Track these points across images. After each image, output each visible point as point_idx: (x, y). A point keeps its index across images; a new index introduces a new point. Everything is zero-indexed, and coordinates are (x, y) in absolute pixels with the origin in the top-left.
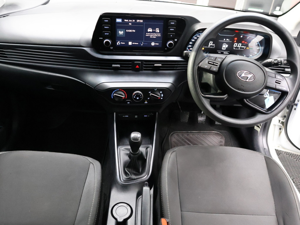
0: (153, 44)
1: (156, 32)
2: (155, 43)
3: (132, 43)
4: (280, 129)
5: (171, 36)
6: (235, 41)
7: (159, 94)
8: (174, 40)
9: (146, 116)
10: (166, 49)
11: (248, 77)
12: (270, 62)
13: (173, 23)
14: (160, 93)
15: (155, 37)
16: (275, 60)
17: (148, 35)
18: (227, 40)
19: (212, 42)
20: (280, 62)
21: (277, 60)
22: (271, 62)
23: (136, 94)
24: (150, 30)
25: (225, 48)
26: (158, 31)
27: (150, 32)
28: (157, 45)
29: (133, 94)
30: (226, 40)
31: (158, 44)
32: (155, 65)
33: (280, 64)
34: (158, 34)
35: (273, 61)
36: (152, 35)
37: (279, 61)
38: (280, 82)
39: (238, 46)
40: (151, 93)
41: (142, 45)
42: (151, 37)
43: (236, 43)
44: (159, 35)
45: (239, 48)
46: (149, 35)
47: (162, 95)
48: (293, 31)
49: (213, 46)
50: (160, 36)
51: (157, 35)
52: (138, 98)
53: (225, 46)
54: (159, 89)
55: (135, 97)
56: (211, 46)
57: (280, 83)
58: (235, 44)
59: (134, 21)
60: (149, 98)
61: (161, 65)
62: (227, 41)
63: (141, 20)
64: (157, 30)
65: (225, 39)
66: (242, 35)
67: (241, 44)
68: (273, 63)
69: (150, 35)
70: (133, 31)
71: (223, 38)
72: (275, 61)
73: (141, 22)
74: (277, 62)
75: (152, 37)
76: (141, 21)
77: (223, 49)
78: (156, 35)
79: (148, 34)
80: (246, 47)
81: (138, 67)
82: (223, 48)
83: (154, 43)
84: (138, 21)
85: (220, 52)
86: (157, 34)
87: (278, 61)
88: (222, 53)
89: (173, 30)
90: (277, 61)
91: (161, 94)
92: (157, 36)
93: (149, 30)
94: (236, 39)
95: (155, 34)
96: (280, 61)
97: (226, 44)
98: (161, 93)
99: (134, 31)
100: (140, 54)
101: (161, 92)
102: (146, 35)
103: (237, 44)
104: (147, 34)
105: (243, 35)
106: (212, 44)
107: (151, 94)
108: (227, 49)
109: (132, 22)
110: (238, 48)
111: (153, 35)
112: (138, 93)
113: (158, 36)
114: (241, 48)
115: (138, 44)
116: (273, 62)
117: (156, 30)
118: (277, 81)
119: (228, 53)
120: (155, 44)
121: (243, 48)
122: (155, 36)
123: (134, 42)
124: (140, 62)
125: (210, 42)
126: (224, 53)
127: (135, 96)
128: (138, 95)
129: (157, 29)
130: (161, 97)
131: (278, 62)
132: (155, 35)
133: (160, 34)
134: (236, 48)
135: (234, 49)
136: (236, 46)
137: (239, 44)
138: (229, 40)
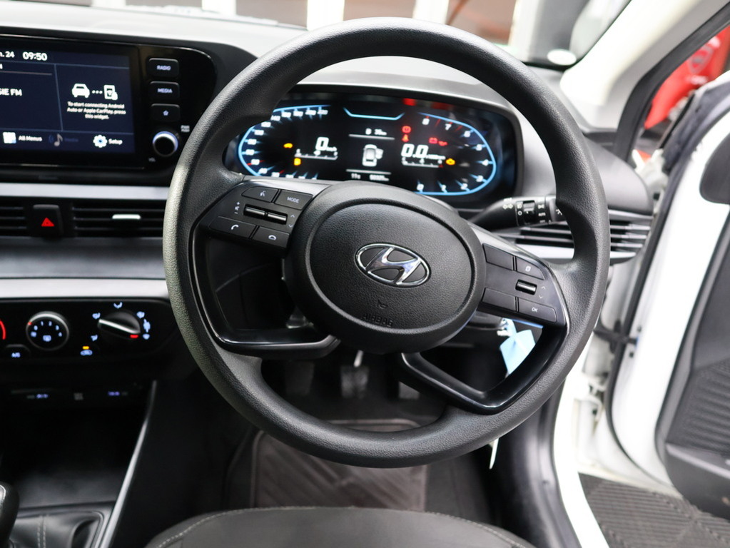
0: (100, 141)
1: (106, 97)
2: (107, 139)
3: (17, 137)
4: (595, 412)
5: (166, 113)
6: (406, 138)
7: (136, 323)
8: (179, 129)
9: (117, 394)
10: (152, 160)
11: (401, 270)
12: (508, 209)
13: (168, 68)
14: (137, 318)
15: (106, 117)
16: (525, 202)
17: (78, 108)
18: (378, 132)
19: (326, 140)
20: (542, 210)
21: (533, 201)
22: (514, 208)
23: (37, 322)
24: (80, 90)
25: (372, 161)
26: (115, 97)
27: (81, 99)
28: (117, 145)
29: (29, 324)
30: (373, 134)
31: (120, 142)
32: (116, 217)
33: (542, 218)
34: (115, 106)
35: (519, 206)
36: (94, 111)
37: (540, 207)
38: (535, 286)
39: (417, 155)
40: (102, 317)
41: (57, 144)
42: (87, 116)
43: (408, 142)
44: (120, 110)
45: (422, 161)
46: (80, 110)
47: (147, 326)
48: (602, 110)
49: (331, 154)
50: (124, 112)
51: (114, 109)
52: (47, 338)
53: (372, 155)
54: (133, 304)
55: (34, 334)
56: (323, 153)
57: (532, 293)
58: (406, 146)
59: (11, 54)
60: (95, 338)
61: (137, 217)
62: (378, 135)
63: (38, 54)
64: (110, 92)
65: (368, 131)
66: (425, 117)
67: (426, 148)
68: (520, 213)
69: (85, 110)
70: (13, 91)
71: (361, 126)
72: (525, 205)
73: (42, 61)
74: (532, 210)
75: (91, 117)
76: (42, 57)
77: (365, 163)
78: (109, 109)
79: (76, 104)
80: (444, 158)
81: (51, 224)
82: (368, 160)
83: (104, 138)
84: (27, 55)
85: (358, 174)
86: (110, 106)
87: (536, 207)
88: (365, 178)
89: (170, 91)
90: (532, 205)
91: (141, 321)
92: (111, 112)
93: (76, 92)
94: (406, 129)
95: (101, 105)
96: (543, 206)
97: (374, 147)
98: (143, 319)
99: (19, 93)
100: (54, 178)
101: (141, 315)
102: (69, 110)
103: (412, 147)
104: (70, 104)
105: (430, 118)
106: (326, 148)
107: (101, 321)
108: (380, 166)
109: (5, 58)
110: (417, 160)
111: (96, 108)
112: (46, 320)
113: (116, 112)
114: (427, 161)
115: (40, 139)
116: (518, 210)
117: (106, 92)
118: (521, 285)
119: (386, 176)
120: (108, 144)
121: (435, 162)
122: (104, 114)
123: (26, 134)
124: (56, 207)
125: (320, 140)
126: (372, 177)
127: (34, 331)
128: (46, 327)
129: (106, 87)
130: (143, 331)
131: (537, 210)
132: (105, 111)
133: (122, 106)
134: (409, 160)
135: (405, 163)
136: (409, 155)
137: (420, 147)
138: (385, 133)
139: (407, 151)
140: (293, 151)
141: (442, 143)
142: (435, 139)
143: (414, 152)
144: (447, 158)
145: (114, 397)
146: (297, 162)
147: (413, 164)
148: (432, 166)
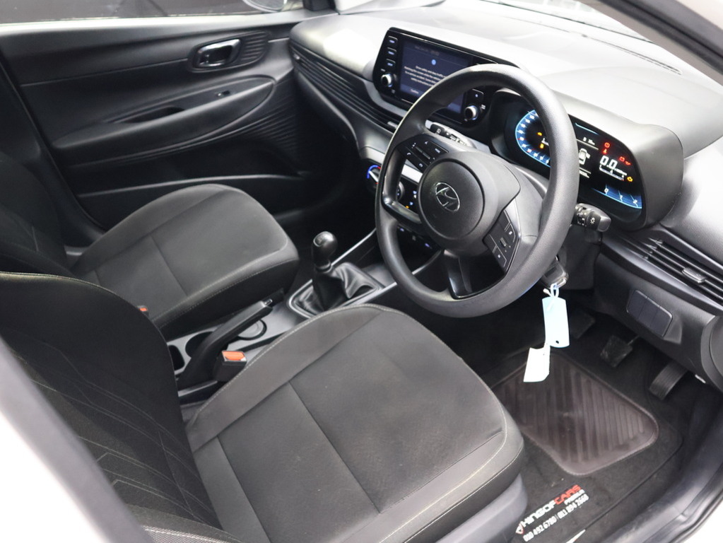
6: (605, 151)
10: (466, 120)
18: (590, 141)
25: (582, 160)
30: (587, 142)
39: (610, 166)
43: (605, 155)
45: (612, 172)
53: (583, 156)
58: (604, 157)
62: (590, 144)
65: (585, 139)
67: (616, 163)
71: (581, 133)
80: (626, 174)
82: (580, 159)
94: (607, 145)
97: (586, 151)
103: (607, 159)
108: (586, 165)
110: (609, 170)
114: (615, 173)
119: (588, 174)
121: (620, 175)
126: (580, 172)
134: (604, 167)
135: (601, 169)
136: (605, 164)
137: (613, 161)
138: (594, 144)
139: (604, 161)
140: (541, 138)
141: (627, 163)
142: (624, 159)
143: (608, 163)
144: (628, 176)
145: (426, 247)
146: (542, 146)
147: (605, 172)
148: (617, 177)
